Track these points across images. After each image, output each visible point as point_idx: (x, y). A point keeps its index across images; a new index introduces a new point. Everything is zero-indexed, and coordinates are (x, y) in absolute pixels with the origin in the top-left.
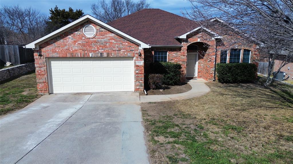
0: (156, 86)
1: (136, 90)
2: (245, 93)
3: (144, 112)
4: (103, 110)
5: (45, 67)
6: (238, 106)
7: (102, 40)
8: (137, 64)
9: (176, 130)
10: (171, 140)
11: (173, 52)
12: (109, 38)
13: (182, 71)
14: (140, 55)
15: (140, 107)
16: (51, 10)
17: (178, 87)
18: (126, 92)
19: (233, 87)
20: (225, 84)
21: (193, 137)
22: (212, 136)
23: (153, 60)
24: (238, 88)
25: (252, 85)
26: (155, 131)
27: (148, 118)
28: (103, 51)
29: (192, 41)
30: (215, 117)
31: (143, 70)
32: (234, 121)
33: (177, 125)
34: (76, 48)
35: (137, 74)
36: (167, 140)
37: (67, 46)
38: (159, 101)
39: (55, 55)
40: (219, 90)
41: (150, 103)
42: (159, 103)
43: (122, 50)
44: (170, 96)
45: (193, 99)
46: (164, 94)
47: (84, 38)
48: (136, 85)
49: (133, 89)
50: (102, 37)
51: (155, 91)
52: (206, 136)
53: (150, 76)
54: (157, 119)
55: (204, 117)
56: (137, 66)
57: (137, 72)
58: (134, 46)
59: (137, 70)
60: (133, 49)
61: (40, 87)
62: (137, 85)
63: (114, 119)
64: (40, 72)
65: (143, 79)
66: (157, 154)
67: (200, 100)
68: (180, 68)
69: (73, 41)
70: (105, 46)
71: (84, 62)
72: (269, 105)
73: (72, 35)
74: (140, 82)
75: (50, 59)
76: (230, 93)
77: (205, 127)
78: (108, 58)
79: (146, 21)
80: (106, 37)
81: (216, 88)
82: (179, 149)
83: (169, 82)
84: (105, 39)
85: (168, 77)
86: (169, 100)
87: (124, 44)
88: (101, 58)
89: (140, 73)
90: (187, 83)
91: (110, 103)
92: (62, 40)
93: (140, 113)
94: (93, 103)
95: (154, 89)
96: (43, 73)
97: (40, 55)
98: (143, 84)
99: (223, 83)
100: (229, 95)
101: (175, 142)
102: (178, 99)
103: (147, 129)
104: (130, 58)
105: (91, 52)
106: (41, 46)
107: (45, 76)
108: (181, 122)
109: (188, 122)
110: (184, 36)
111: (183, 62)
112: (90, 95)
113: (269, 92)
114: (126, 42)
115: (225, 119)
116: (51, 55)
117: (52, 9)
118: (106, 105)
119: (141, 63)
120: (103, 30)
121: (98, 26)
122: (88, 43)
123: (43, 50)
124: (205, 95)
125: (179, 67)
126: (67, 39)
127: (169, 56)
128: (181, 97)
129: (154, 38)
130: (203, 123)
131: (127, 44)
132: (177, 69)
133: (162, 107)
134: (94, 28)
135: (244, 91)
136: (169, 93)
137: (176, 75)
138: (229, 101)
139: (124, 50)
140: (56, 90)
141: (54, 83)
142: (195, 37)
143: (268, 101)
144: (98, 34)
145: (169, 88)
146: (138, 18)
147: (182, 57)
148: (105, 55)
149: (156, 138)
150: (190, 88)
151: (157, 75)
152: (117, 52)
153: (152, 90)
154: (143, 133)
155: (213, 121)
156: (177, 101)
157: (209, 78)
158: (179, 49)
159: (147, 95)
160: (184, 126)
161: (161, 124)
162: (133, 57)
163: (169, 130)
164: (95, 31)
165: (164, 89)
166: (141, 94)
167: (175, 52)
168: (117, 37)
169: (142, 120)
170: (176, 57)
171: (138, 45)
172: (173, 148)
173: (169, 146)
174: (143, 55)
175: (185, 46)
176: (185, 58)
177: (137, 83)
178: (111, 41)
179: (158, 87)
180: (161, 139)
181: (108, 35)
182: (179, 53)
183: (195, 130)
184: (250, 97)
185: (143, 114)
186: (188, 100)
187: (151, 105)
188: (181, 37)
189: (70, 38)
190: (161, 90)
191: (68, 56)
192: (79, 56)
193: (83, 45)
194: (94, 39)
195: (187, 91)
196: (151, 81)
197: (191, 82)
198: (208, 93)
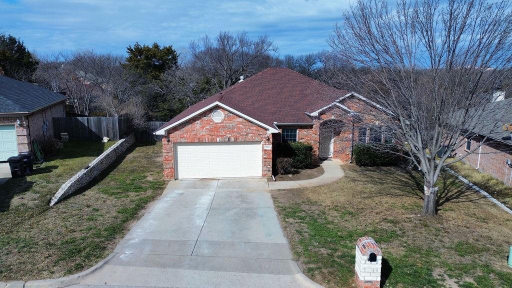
0: (284, 171)
1: (264, 175)
2: (380, 179)
3: (275, 198)
4: (237, 198)
5: (173, 153)
6: (366, 193)
7: (231, 125)
8: (265, 149)
9: (303, 214)
10: (298, 221)
11: (303, 130)
12: (237, 123)
13: (314, 152)
14: (269, 140)
15: (270, 194)
16: (129, 48)
17: (309, 171)
18: (253, 178)
19: (370, 171)
20: (362, 167)
21: (316, 220)
22: (330, 219)
23: (280, 140)
24: (375, 173)
25: (393, 169)
26: (285, 215)
27: (280, 204)
28: (231, 135)
29: (325, 118)
30: (339, 205)
31: (271, 155)
32: (353, 208)
33: (304, 211)
34: (204, 133)
35: (265, 158)
36: (295, 221)
37: (195, 131)
38: (288, 188)
39: (183, 140)
40: (353, 174)
41: (280, 190)
42: (288, 190)
43: (249, 135)
44: (299, 182)
45: (323, 186)
46: (294, 180)
47: (212, 123)
48: (263, 171)
49: (261, 175)
50: (229, 122)
51: (283, 176)
52: (325, 219)
53: (279, 160)
54: (287, 205)
55: (329, 204)
56: (265, 151)
57: (265, 156)
58: (262, 130)
59: (265, 154)
60: (261, 133)
61: (166, 173)
62: (265, 170)
63: (249, 205)
64: (167, 157)
65: (271, 164)
66: (288, 229)
67: (329, 187)
68: (312, 149)
69: (201, 126)
70: (233, 131)
71: (210, 146)
72: (397, 193)
73: (200, 120)
74: (268, 167)
75: (176, 144)
76: (363, 179)
77: (327, 213)
78: (236, 142)
79: (272, 89)
80: (234, 122)
81: (351, 173)
82: (304, 226)
83: (299, 165)
84: (233, 124)
85: (298, 161)
86: (299, 186)
87: (252, 128)
88: (228, 142)
89: (268, 157)
90: (319, 166)
91: (240, 190)
92: (190, 126)
93: (271, 201)
94: (224, 190)
95: (282, 174)
96: (170, 158)
97: (169, 141)
98: (271, 170)
99: (360, 166)
100: (361, 181)
101: (301, 222)
102: (308, 186)
103: (279, 213)
104: (258, 142)
105: (218, 137)
106: (169, 132)
107: (172, 162)
108: (307, 208)
109: (314, 208)
110: (315, 114)
111: (315, 141)
112: (216, 181)
113: (406, 178)
114: (254, 127)
115: (347, 206)
116: (179, 141)
117: (130, 46)
118: (237, 192)
119: (269, 147)
120: (231, 115)
121: (227, 111)
122: (216, 128)
123: (172, 135)
124: (336, 182)
125: (310, 148)
126: (195, 125)
127: (299, 134)
128: (311, 183)
129: (281, 113)
130: (327, 209)
131: (255, 128)
132: (308, 152)
133: (291, 195)
134: (222, 113)
135: (380, 177)
136: (299, 179)
137: (307, 157)
138: (359, 188)
139: (251, 135)
140: (181, 175)
141: (179, 168)
142: (328, 114)
143: (398, 189)
144: (226, 119)
145: (298, 173)
146: (261, 84)
147: (314, 136)
148: (233, 139)
149: (287, 220)
150: (322, 172)
151: (286, 159)
152: (244, 136)
153: (280, 175)
154: (276, 217)
155: (336, 208)
156: (307, 188)
157: (345, 159)
158: (311, 127)
159: (275, 181)
160: (310, 212)
161: (290, 210)
162: (261, 142)
163: (297, 215)
164: (223, 116)
165: (293, 174)
166: (269, 180)
167: (306, 130)
168: (245, 121)
169: (274, 206)
170: (307, 136)
171: (267, 130)
172: (300, 226)
173: (297, 225)
174: (271, 140)
175: (316, 124)
176: (317, 137)
177: (265, 168)
178: (238, 126)
179: (287, 172)
180: (291, 220)
181: (235, 120)
182: (310, 131)
183: (319, 214)
184: (382, 184)
185: (274, 201)
186: (318, 187)
187: (281, 192)
188: (313, 114)
189: (198, 123)
190: (290, 176)
191: (196, 141)
192: (207, 141)
193: (211, 130)
194: (222, 124)
195: (319, 176)
196: (279, 166)
197: (325, 164)
198: (341, 179)
